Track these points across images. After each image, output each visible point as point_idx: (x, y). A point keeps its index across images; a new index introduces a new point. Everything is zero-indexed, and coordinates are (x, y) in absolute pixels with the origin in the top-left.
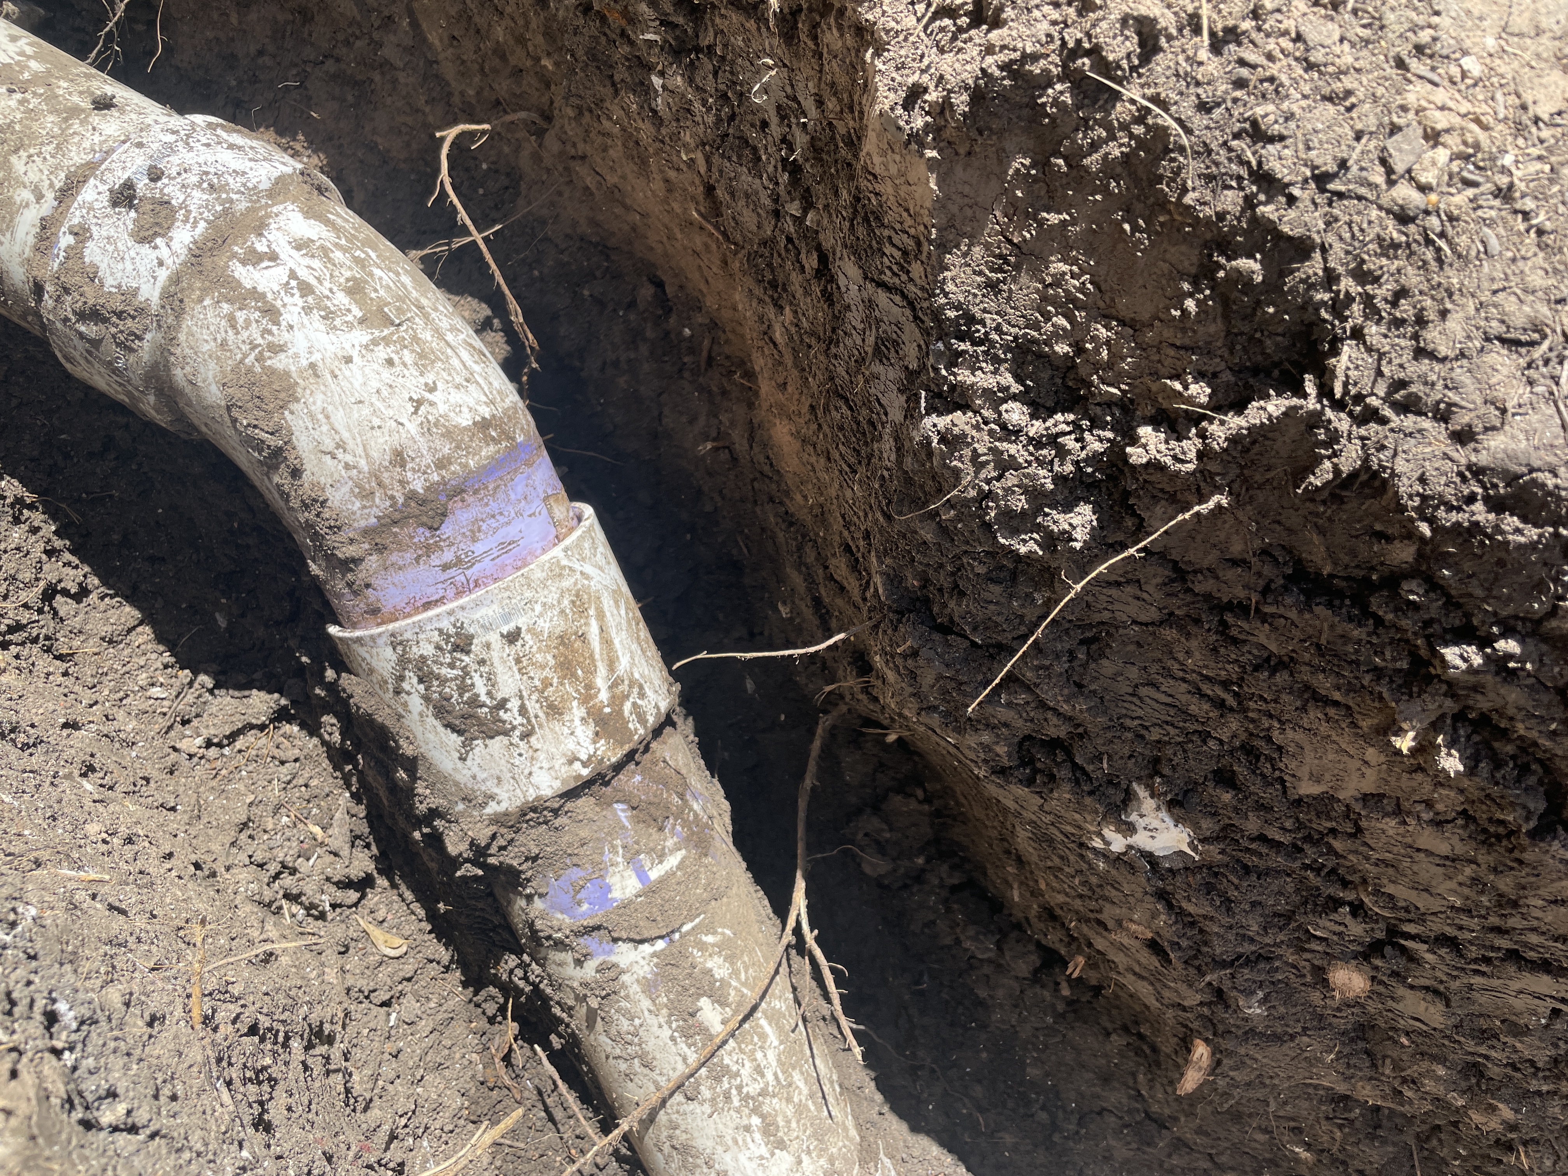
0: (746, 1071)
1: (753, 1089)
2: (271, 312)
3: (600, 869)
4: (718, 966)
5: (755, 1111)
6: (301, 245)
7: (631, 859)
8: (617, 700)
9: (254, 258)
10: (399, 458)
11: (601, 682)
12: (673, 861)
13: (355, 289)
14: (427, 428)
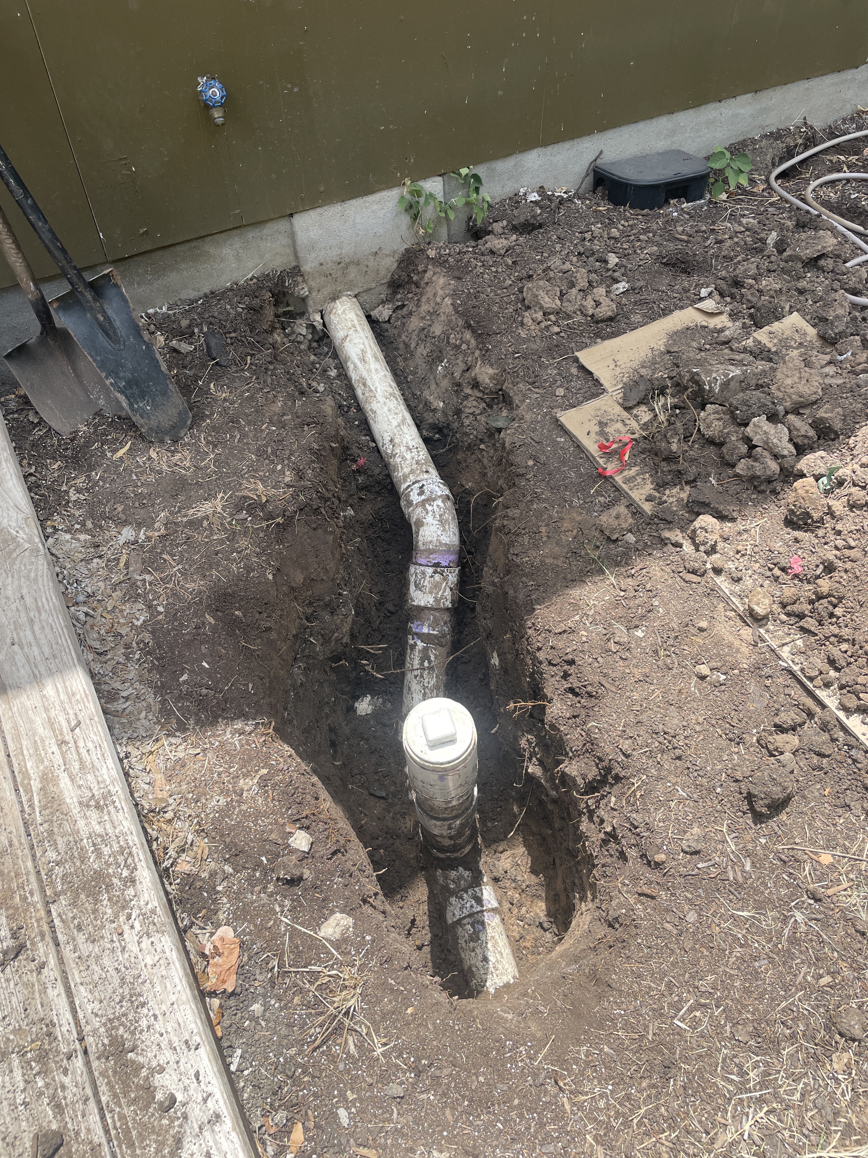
0: (426, 680)
1: (426, 685)
2: (427, 513)
3: (423, 625)
4: (432, 658)
5: (424, 689)
6: (438, 506)
7: (429, 626)
8: (441, 598)
9: (430, 505)
10: (431, 542)
11: (440, 593)
12: (435, 633)
13: (441, 516)
14: (437, 540)
